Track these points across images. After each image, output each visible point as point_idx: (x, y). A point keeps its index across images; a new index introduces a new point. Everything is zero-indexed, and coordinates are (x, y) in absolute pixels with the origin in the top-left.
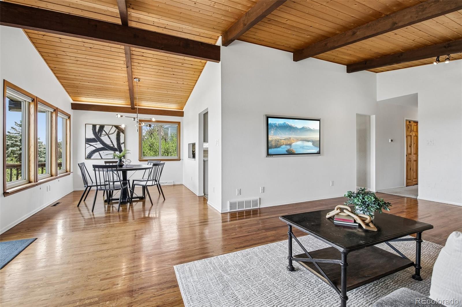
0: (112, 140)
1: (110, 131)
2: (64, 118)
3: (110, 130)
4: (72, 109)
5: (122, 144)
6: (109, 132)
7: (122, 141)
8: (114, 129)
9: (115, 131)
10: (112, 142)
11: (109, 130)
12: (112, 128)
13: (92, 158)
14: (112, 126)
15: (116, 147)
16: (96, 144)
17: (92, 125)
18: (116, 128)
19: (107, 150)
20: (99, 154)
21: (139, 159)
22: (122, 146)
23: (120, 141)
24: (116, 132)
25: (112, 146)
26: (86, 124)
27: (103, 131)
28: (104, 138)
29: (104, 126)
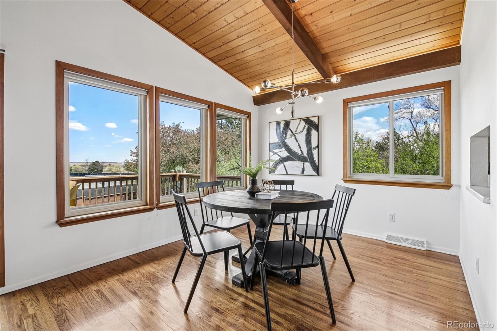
0: (299, 143)
1: (297, 129)
2: (243, 118)
3: (298, 127)
4: (255, 104)
5: (314, 149)
6: (296, 131)
7: (314, 144)
8: (303, 123)
9: (304, 128)
10: (300, 147)
11: (296, 127)
12: (299, 123)
13: (276, 173)
14: (299, 120)
15: (305, 154)
16: (280, 151)
17: (276, 123)
18: (305, 122)
19: (294, 160)
20: (284, 167)
21: (344, 177)
22: (315, 152)
23: (311, 144)
24: (306, 129)
25: (300, 153)
26: (269, 123)
27: (289, 130)
28: (290, 141)
29: (290, 122)
